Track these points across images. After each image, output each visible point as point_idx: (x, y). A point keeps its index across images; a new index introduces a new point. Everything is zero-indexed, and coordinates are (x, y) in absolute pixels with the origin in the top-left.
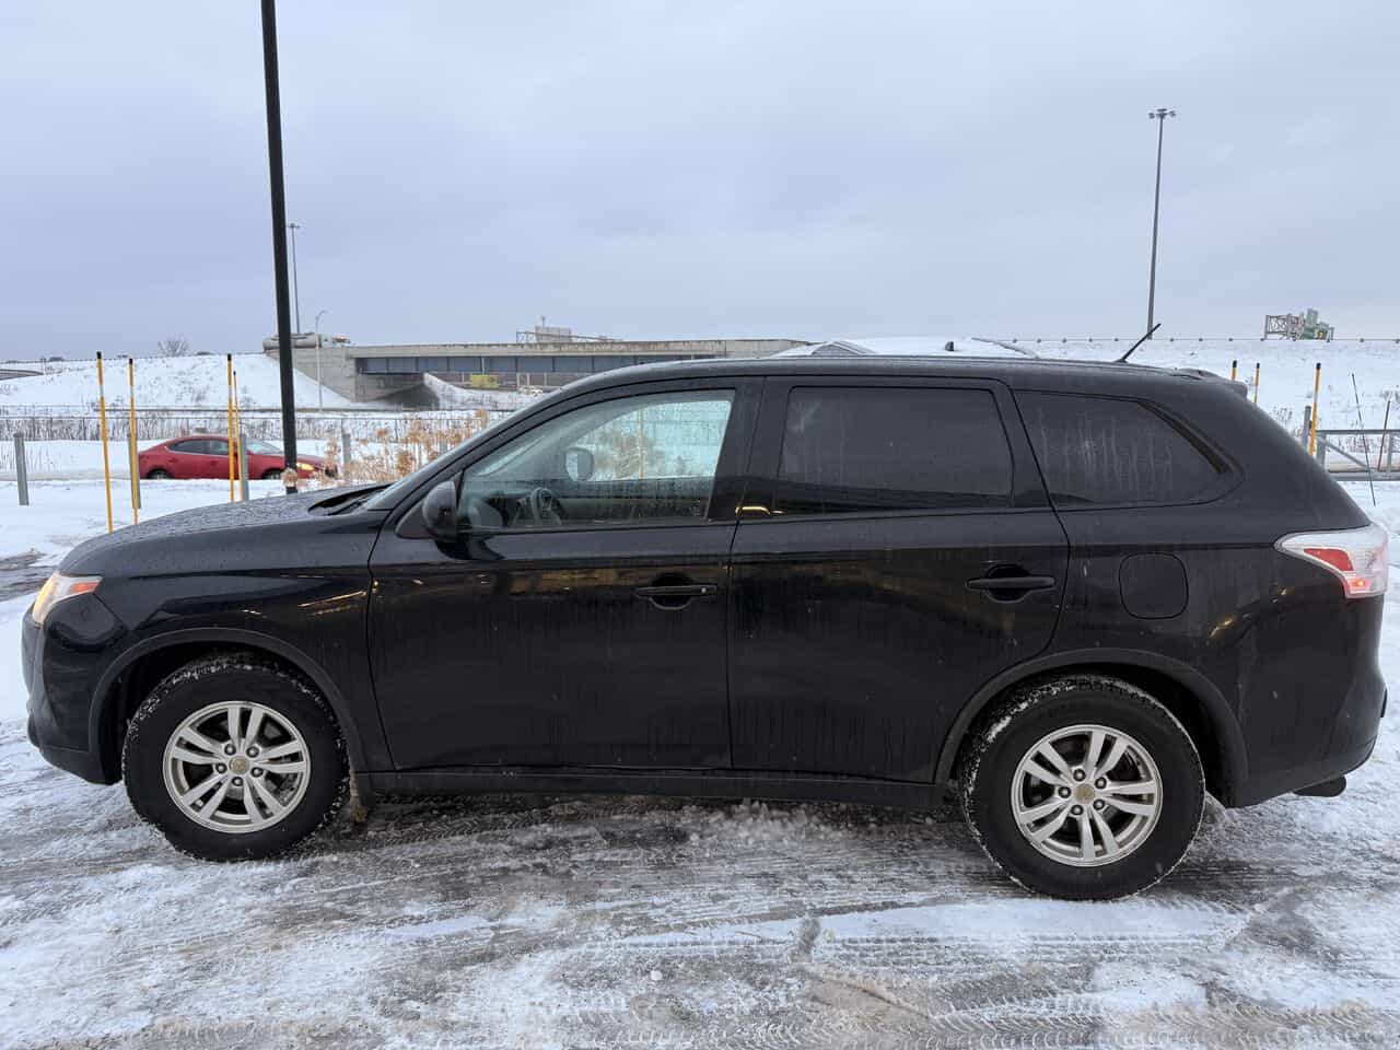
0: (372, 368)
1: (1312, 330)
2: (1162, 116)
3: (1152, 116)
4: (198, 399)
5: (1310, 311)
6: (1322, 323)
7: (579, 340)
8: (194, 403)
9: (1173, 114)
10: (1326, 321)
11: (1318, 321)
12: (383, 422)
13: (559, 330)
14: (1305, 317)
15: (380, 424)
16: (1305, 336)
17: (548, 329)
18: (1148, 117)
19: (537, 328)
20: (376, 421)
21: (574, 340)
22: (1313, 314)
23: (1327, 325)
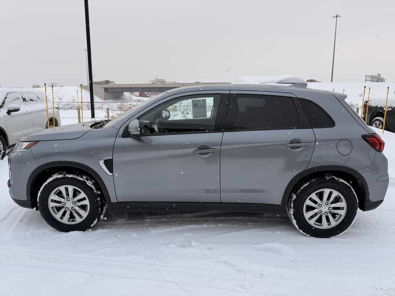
0: (110, 90)
1: (379, 80)
2: (337, 17)
3: (334, 17)
4: (60, 99)
5: (378, 74)
6: (382, 78)
7: (167, 83)
8: (59, 101)
9: (340, 16)
10: (383, 77)
11: (381, 77)
12: (114, 106)
13: (162, 80)
14: (377, 76)
15: (113, 106)
16: (377, 81)
17: (159, 79)
18: (333, 17)
19: (155, 79)
20: (112, 106)
21: (166, 83)
22: (379, 75)
23: (383, 78)
